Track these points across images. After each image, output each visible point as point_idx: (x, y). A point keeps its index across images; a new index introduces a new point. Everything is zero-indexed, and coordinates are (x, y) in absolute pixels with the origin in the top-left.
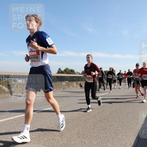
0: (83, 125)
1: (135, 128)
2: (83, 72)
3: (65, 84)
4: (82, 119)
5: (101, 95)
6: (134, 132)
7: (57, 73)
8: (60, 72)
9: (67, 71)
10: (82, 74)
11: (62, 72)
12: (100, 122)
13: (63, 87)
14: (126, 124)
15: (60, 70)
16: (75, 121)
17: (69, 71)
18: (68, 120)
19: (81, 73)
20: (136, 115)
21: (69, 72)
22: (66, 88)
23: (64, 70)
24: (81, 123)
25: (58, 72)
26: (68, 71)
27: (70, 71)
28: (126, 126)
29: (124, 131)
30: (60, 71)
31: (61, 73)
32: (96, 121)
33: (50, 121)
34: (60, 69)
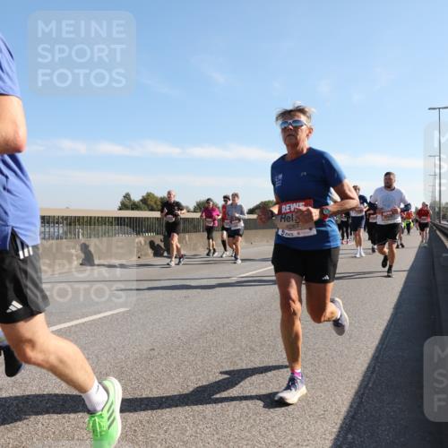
0: (199, 363)
1: (350, 367)
2: (198, 205)
3: (143, 242)
4: (195, 345)
5: (254, 272)
6: (349, 378)
7: (120, 209)
8: (127, 204)
9: (149, 202)
10: (195, 211)
11: (135, 207)
12: (248, 354)
13: (138, 252)
14: (326, 354)
15: (130, 199)
16: (173, 353)
17: (156, 203)
18: (153, 349)
19: (192, 208)
20: (356, 328)
21: (155, 206)
22: (146, 255)
23: (141, 198)
24: (192, 358)
25: (124, 207)
26: (152, 203)
27: (159, 203)
28: (325, 363)
29: (322, 377)
30: (127, 202)
31: (133, 209)
32: (238, 349)
33: (97, 357)
34: (127, 196)
